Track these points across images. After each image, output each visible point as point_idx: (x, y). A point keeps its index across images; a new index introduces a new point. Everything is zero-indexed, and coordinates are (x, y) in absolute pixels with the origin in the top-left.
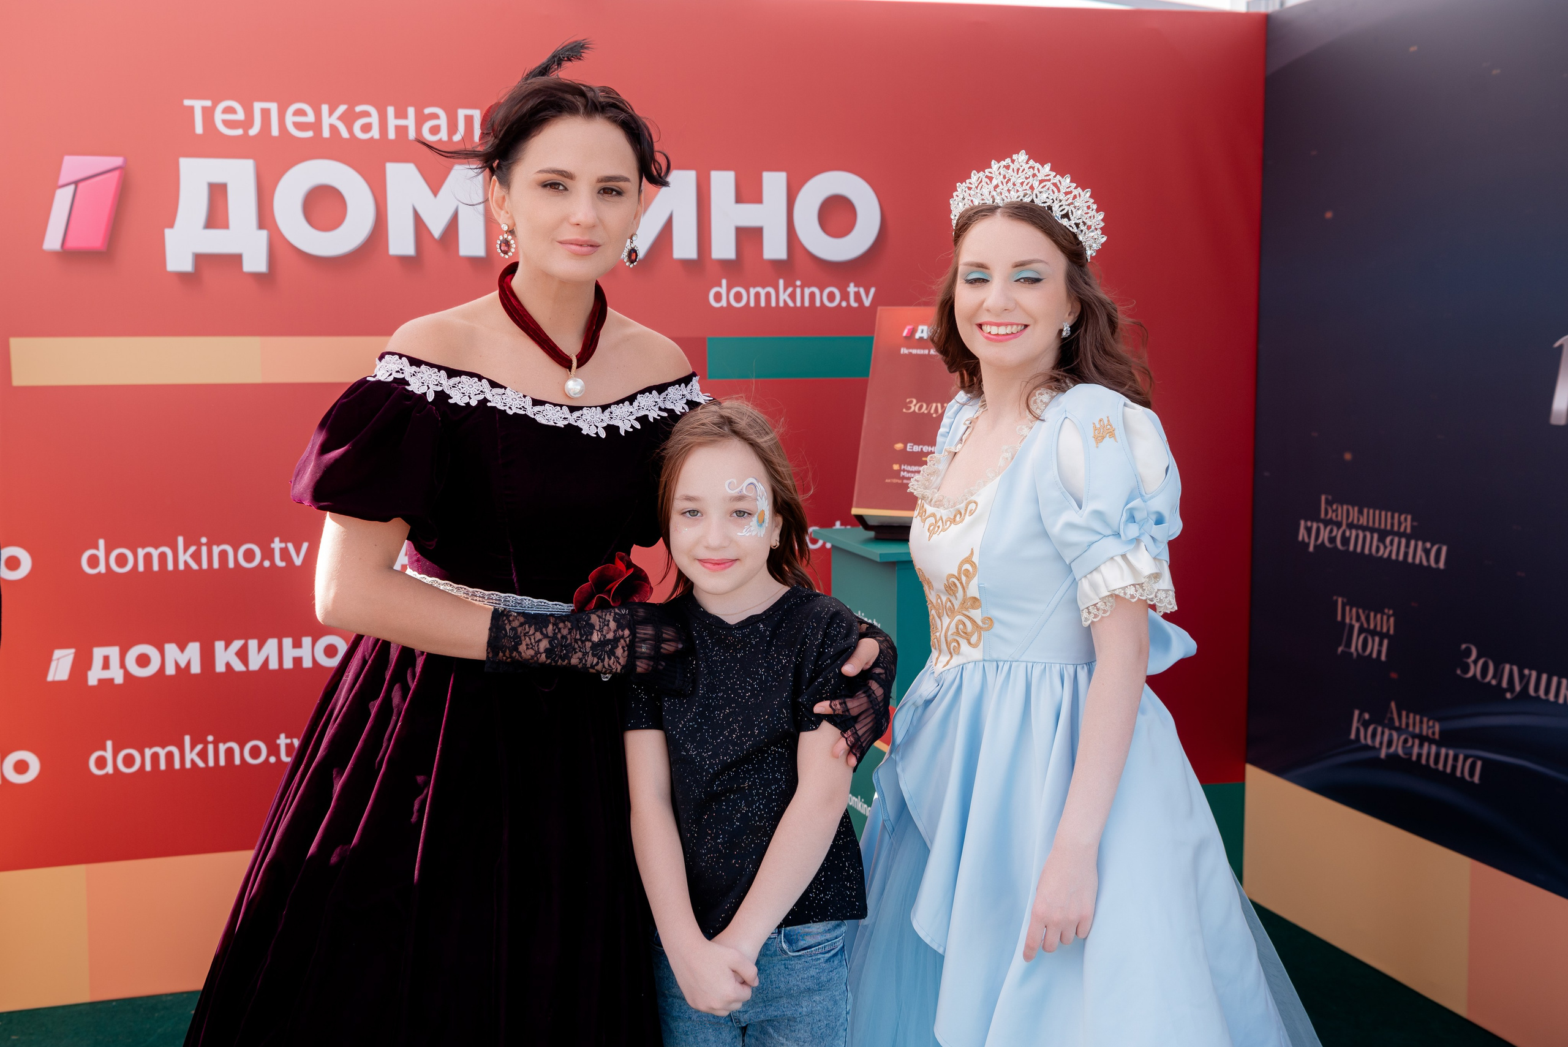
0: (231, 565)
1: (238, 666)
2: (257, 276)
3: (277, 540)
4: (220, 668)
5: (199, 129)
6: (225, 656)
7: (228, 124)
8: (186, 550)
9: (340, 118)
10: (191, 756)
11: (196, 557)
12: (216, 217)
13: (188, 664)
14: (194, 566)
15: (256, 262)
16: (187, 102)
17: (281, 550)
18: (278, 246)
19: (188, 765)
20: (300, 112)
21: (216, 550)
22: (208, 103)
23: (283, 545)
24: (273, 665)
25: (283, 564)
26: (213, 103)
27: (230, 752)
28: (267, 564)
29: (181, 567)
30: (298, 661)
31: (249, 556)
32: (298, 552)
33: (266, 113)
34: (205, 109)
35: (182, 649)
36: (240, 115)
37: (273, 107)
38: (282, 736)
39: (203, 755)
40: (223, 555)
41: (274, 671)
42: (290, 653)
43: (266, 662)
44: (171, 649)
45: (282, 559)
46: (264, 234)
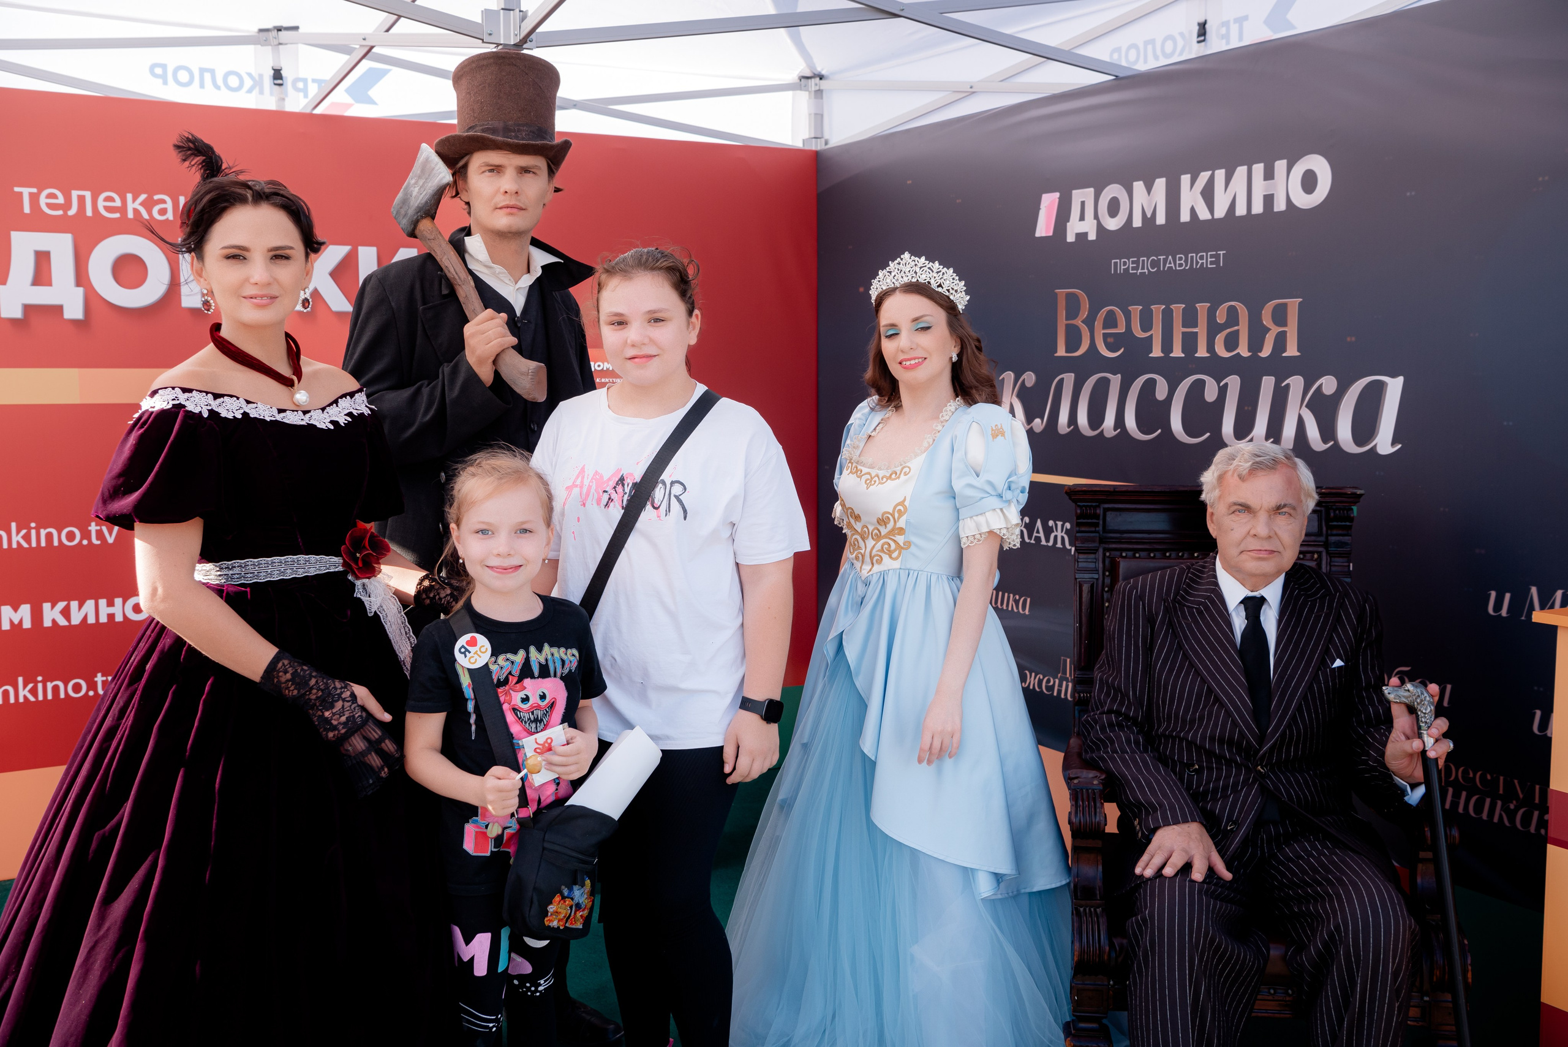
0: (56, 543)
1: (62, 622)
2: (75, 322)
3: (93, 524)
4: (47, 623)
5: (27, 209)
6: (51, 614)
7: (50, 206)
8: (18, 533)
9: (141, 204)
10: (24, 693)
11: (27, 537)
12: (42, 274)
13: (21, 621)
14: (25, 545)
15: (74, 310)
16: (17, 189)
17: (97, 531)
18: (92, 299)
19: (21, 700)
20: (109, 199)
21: (43, 532)
22: (34, 190)
23: (98, 528)
24: (91, 620)
25: (98, 542)
26: (38, 190)
27: (56, 689)
28: (85, 542)
29: (14, 546)
30: (111, 617)
31: (71, 536)
32: (111, 534)
33: (81, 199)
34: (31, 194)
35: (16, 609)
36: (61, 200)
37: (88, 194)
38: (99, 675)
39: (34, 692)
40: (49, 536)
41: (92, 625)
42: (104, 610)
43: (85, 618)
44: (7, 610)
45: (97, 539)
46: (81, 290)
